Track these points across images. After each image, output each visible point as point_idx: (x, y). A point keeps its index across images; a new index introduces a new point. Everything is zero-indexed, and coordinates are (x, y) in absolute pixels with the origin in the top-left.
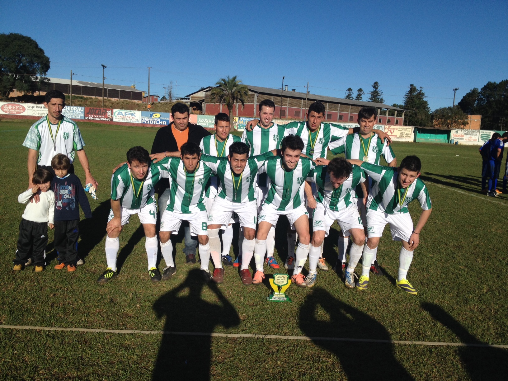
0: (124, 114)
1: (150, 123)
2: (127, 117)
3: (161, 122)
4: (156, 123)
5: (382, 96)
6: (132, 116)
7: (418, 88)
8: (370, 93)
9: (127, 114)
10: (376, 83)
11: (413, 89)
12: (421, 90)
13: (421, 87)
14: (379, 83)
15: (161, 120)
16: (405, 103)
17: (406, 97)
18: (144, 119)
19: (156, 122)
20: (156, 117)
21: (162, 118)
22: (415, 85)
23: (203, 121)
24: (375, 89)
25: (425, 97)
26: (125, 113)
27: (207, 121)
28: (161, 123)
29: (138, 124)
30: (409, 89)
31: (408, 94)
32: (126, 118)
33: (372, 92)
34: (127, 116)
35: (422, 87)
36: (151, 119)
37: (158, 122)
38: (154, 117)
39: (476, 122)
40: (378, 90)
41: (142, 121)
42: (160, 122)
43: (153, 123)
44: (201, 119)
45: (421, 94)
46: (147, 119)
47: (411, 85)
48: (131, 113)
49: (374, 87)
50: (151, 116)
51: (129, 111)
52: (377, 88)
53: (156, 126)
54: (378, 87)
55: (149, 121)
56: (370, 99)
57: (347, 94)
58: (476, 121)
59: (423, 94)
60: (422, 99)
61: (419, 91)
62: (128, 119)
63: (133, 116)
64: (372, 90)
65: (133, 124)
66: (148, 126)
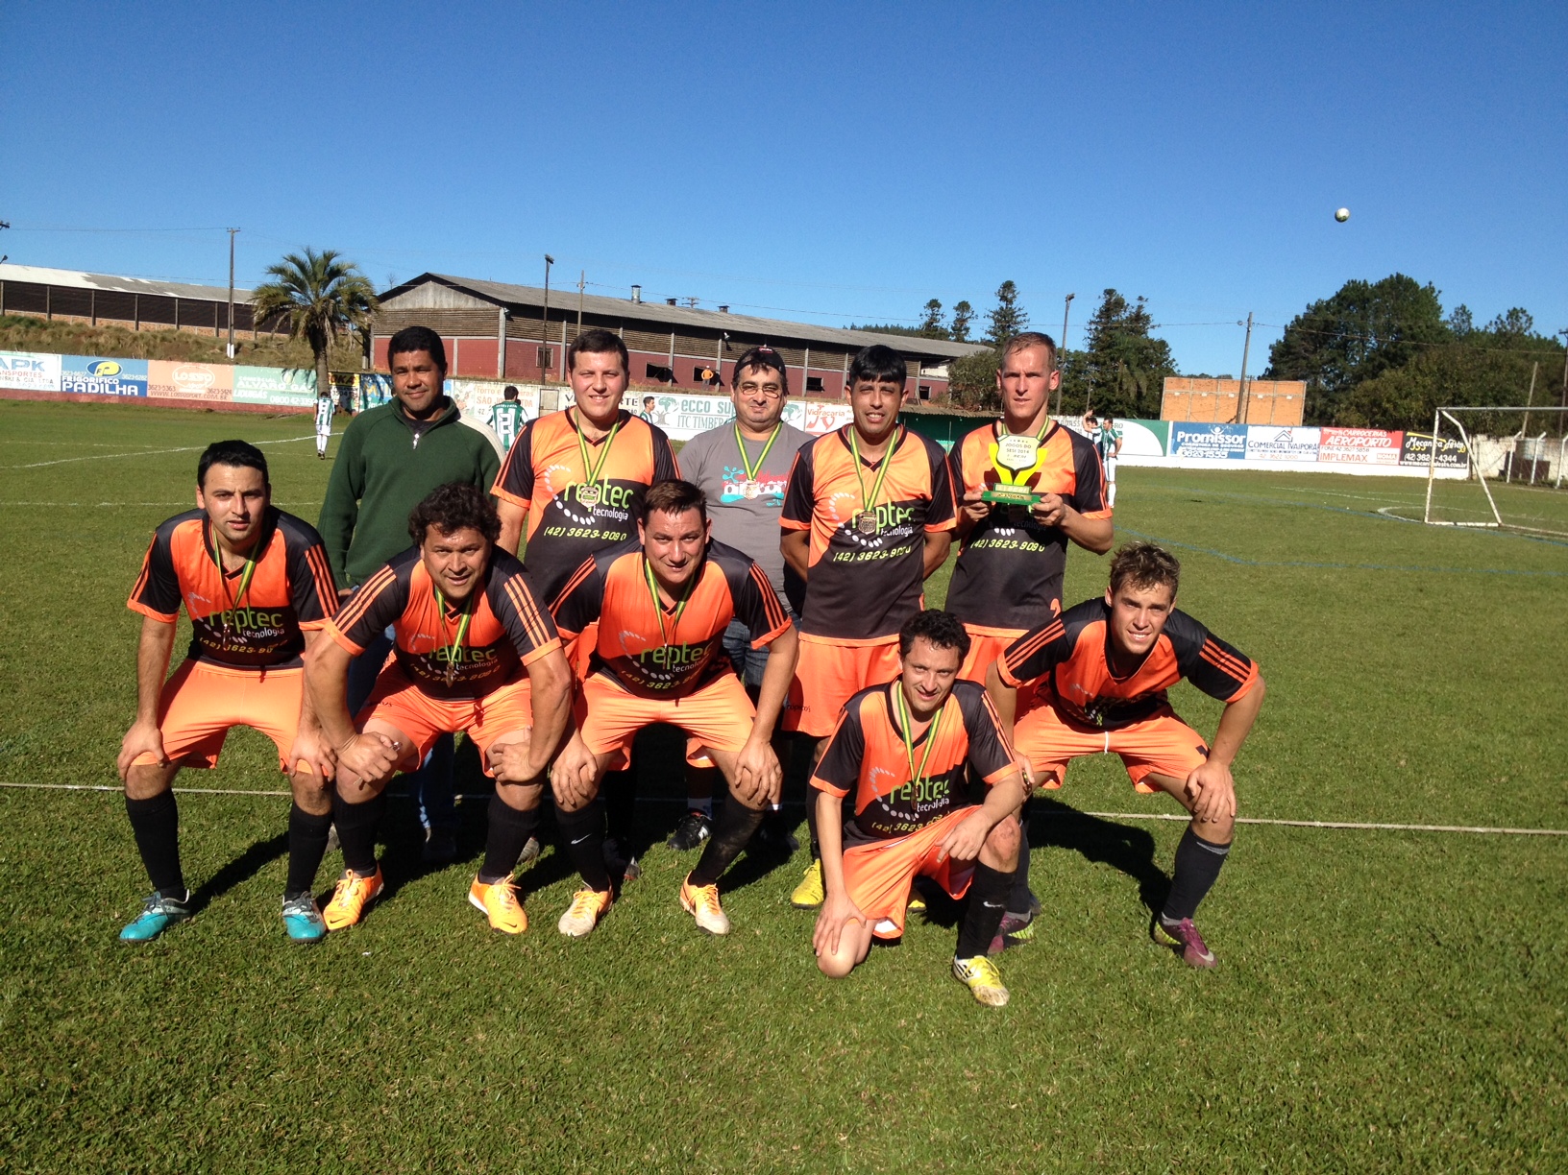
0: (9, 365)
1: (90, 390)
2: (20, 374)
3: (121, 386)
4: (107, 392)
5: (1025, 324)
6: (34, 369)
7: (1131, 301)
8: (991, 314)
9: (18, 363)
10: (1008, 286)
11: (1113, 304)
12: (1140, 307)
13: (1140, 298)
14: (1018, 288)
15: (122, 383)
16: (1092, 347)
17: (1093, 327)
18: (70, 379)
19: (107, 386)
20: (107, 372)
21: (126, 377)
22: (1119, 292)
23: (250, 383)
24: (1003, 304)
25: (1153, 327)
26: (14, 362)
27: (264, 385)
28: (121, 392)
29: (51, 393)
30: (1101, 303)
31: (1098, 317)
32: (16, 376)
33: (996, 313)
34: (18, 369)
35: (1145, 297)
36: (92, 379)
37: (112, 387)
38: (100, 374)
39: (1290, 401)
40: (1013, 306)
41: (64, 384)
42: (118, 389)
43: (96, 391)
44: (245, 378)
45: (1140, 319)
46: (80, 380)
47: (1109, 292)
48: (30, 360)
49: (1003, 298)
50: (92, 368)
51: (25, 353)
52: (1009, 301)
53: (107, 401)
54: (1014, 297)
55: (84, 385)
56: (990, 332)
57: (926, 319)
58: (1289, 398)
59: (1147, 318)
60: (1145, 333)
61: (1134, 310)
62: (22, 378)
63: (37, 370)
64: (996, 304)
65: (37, 393)
66: (83, 399)
